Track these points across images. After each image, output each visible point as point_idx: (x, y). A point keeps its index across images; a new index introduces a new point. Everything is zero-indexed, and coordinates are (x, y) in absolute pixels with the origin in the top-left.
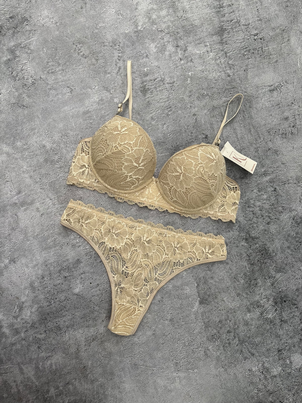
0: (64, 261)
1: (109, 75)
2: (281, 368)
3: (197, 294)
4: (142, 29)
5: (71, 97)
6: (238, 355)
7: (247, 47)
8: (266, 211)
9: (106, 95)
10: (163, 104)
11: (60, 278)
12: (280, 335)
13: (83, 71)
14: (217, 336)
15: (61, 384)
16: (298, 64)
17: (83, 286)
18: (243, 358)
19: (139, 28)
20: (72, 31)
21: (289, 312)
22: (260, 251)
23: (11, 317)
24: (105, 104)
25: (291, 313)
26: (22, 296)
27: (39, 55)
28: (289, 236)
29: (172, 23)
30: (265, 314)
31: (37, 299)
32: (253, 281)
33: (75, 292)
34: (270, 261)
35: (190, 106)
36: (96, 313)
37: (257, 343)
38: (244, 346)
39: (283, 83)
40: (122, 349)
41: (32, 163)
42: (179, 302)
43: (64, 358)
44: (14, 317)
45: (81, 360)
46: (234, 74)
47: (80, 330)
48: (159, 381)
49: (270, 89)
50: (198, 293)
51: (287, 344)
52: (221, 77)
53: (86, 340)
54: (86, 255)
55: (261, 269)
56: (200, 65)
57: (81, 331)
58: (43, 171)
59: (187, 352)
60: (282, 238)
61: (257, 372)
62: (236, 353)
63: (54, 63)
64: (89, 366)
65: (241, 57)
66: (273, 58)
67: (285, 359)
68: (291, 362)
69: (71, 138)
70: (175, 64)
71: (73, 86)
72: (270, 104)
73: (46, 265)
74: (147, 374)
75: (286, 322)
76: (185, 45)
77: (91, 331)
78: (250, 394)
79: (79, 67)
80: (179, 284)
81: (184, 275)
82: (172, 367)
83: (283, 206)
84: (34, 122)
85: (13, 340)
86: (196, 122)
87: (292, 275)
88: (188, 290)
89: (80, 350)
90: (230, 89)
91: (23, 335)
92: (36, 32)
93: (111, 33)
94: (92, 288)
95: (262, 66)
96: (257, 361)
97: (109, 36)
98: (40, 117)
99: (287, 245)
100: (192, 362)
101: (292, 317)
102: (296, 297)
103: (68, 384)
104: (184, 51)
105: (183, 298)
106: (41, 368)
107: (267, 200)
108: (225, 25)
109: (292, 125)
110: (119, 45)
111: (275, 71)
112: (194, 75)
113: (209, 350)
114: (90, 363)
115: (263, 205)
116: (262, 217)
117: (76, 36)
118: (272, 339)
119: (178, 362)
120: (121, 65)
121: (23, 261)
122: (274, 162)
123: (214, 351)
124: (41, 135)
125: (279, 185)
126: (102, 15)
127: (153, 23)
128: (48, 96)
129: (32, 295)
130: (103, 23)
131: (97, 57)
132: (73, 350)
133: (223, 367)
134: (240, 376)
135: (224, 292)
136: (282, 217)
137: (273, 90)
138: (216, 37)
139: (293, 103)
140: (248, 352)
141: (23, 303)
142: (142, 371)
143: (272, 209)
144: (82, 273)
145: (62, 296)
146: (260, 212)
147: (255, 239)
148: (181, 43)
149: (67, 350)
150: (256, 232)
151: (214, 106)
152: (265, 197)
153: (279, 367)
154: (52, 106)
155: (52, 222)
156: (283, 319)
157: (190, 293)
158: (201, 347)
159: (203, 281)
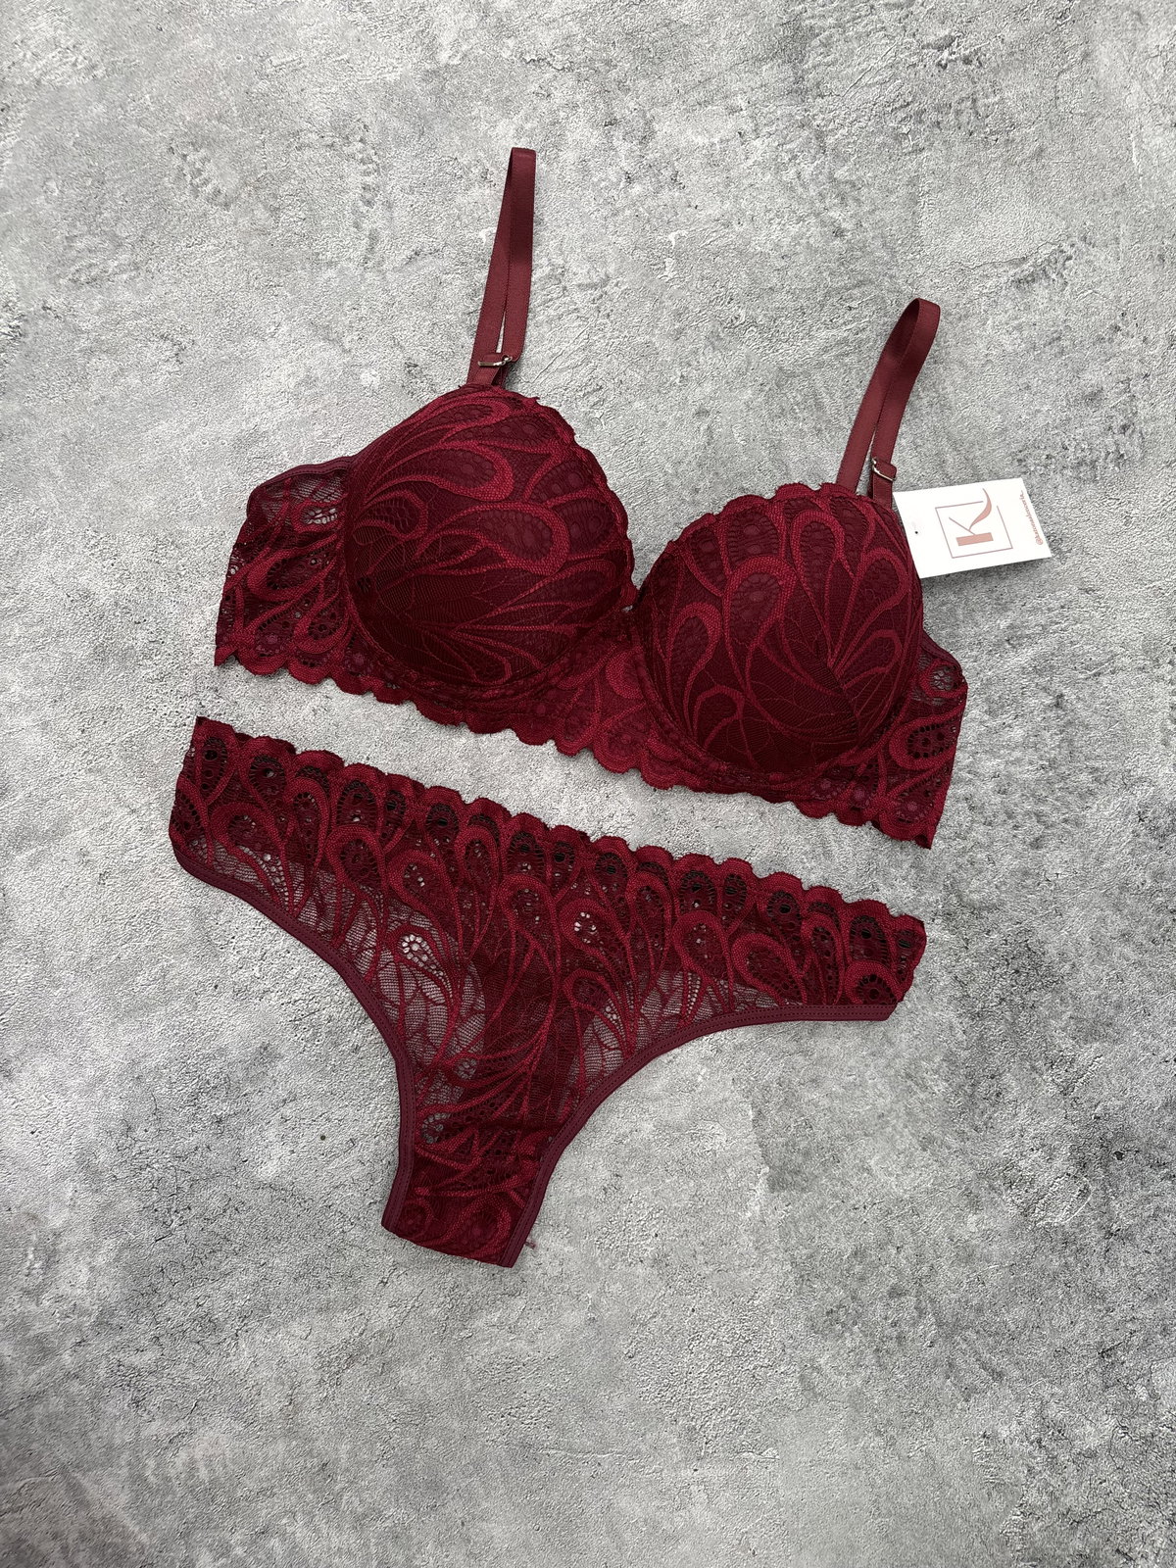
0: (209, 1058)
1: (331, 273)
2: (1113, 1422)
3: (759, 1151)
4: (456, 61)
5: (180, 381)
6: (937, 1380)
7: (910, 99)
8: (1023, 795)
9: (323, 358)
10: (566, 376)
11: (198, 1126)
12: (1104, 1292)
13: (222, 262)
14: (847, 1313)
15: (238, 1536)
16: (1134, 159)
17: (293, 1152)
18: (957, 1393)
19: (443, 57)
20: (162, 96)
21: (1136, 1197)
22: (1007, 960)
23: (15, 1295)
24: (326, 397)
25: (1147, 1199)
26: (51, 1209)
27: (29, 211)
28: (1124, 887)
29: (582, 23)
30: (1038, 1213)
31: (110, 1215)
32: (984, 1084)
33: (264, 1175)
34: (1049, 996)
35: (682, 376)
36: (354, 1255)
37: (1013, 1327)
38: (958, 1344)
39: (1072, 246)
40: (468, 1387)
41: (46, 667)
42: (685, 1187)
43: (239, 1436)
44: (27, 1292)
45: (307, 1440)
46: (859, 225)
47: (295, 1324)
48: (623, 1502)
49: (1018, 276)
50: (761, 1146)
51: (1134, 1323)
52: (804, 241)
53: (324, 1365)
54: (296, 1028)
55: (1014, 1033)
56: (711, 194)
57: (296, 1328)
58: (92, 699)
59: (729, 1385)
60: (1097, 900)
61: (1017, 1444)
62: (930, 1373)
63: (97, 240)
64: (344, 1462)
65: (884, 144)
66: (1024, 139)
67: (1131, 1382)
68: (1154, 1396)
69: (195, 550)
70: (606, 202)
71: (185, 332)
72: (1019, 341)
73: (138, 1078)
74: (575, 1479)
75: (1126, 1237)
76: (644, 116)
77: (340, 1324)
78: (994, 1528)
79: (204, 249)
80: (680, 1114)
81: (700, 1079)
82: (673, 1445)
83: (1097, 765)
84: (36, 497)
85: (31, 1383)
86: (709, 444)
87: (1145, 1048)
88: (719, 1138)
89: (302, 1403)
90: (848, 290)
91: (67, 1358)
92: (11, 113)
93: (325, 90)
94: (330, 1155)
95: (976, 180)
96: (1017, 1400)
97: (319, 108)
98: (58, 472)
99: (1117, 923)
100: (755, 1420)
101: (1149, 1217)
102: (1164, 1135)
103: (263, 1533)
104: (641, 143)
105: (703, 1171)
106: (152, 1479)
107: (1025, 746)
108: (809, 14)
109: (1120, 420)
110: (361, 140)
111: (1033, 197)
112: (692, 240)
113: (818, 1369)
114: (344, 1448)
115: (1012, 769)
116: (1010, 817)
117: (177, 114)
118: (1072, 1310)
119: (698, 1427)
120: (379, 224)
121: (44, 1070)
122: (1047, 586)
123: (840, 1374)
124: (69, 549)
125: (1073, 683)
126: (281, 17)
127: (502, 29)
128: (83, 380)
129: (89, 1202)
130: (290, 49)
131: (275, 196)
132: (271, 1404)
133: (879, 1433)
134: (949, 1461)
135: (866, 1135)
136: (1092, 814)
137: (1032, 279)
138: (772, 68)
139: (1117, 329)
140: (977, 1366)
141: (57, 1235)
142: (553, 1471)
143: (1049, 782)
144: (285, 1101)
145: (212, 1198)
146: (999, 800)
147: (984, 913)
148: (626, 107)
149: (249, 1408)
150: (989, 883)
151: (781, 369)
152: (1018, 734)
153: (1105, 1418)
154: (102, 425)
155: (146, 903)
156: (1115, 1227)
157: (727, 1148)
158: (787, 1358)
159: (777, 1096)
